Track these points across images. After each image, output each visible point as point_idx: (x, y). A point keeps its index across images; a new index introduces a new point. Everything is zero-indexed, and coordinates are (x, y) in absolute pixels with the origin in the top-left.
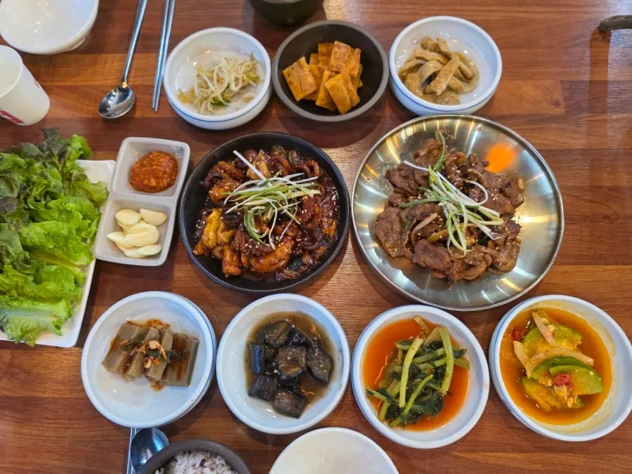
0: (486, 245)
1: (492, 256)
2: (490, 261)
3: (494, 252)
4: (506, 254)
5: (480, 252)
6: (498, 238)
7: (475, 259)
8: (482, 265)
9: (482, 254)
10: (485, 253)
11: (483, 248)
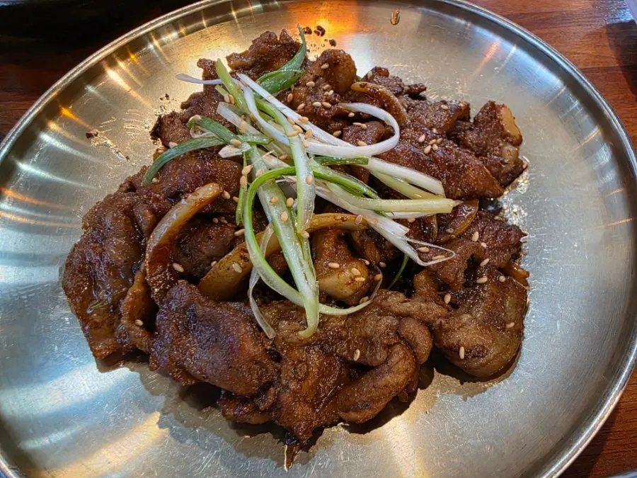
0: (408, 289)
1: (428, 325)
2: (424, 343)
3: (434, 311)
4: (479, 313)
5: (385, 311)
6: (440, 259)
7: (368, 342)
8: (395, 359)
9: (389, 321)
10: (401, 316)
11: (396, 300)
